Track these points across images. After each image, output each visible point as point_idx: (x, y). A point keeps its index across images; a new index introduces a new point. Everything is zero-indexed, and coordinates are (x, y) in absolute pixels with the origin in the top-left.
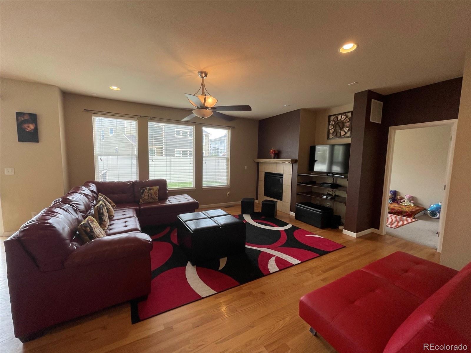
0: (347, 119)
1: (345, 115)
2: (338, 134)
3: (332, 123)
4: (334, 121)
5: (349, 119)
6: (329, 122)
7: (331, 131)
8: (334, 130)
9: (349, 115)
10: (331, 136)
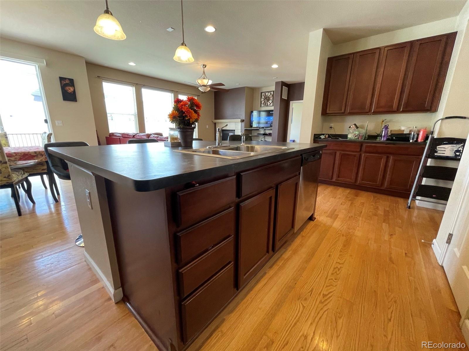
0: (271, 95)
1: (270, 93)
2: (266, 104)
3: (263, 97)
4: (264, 96)
5: (272, 95)
6: (261, 96)
7: (263, 102)
8: (264, 101)
9: (272, 93)
10: (262, 105)
